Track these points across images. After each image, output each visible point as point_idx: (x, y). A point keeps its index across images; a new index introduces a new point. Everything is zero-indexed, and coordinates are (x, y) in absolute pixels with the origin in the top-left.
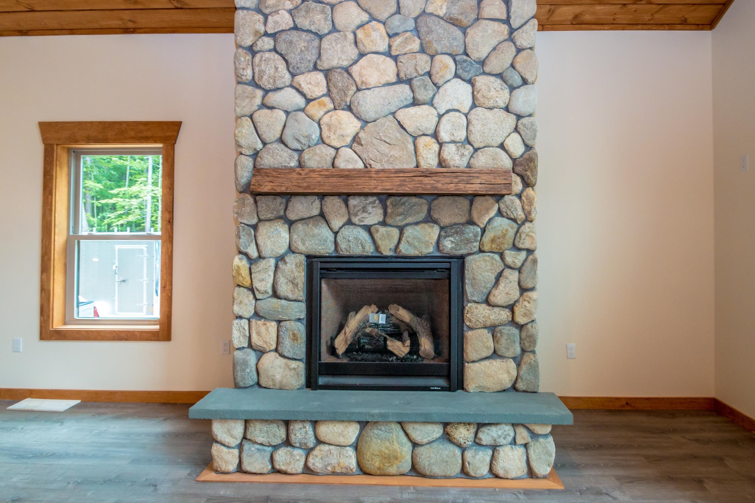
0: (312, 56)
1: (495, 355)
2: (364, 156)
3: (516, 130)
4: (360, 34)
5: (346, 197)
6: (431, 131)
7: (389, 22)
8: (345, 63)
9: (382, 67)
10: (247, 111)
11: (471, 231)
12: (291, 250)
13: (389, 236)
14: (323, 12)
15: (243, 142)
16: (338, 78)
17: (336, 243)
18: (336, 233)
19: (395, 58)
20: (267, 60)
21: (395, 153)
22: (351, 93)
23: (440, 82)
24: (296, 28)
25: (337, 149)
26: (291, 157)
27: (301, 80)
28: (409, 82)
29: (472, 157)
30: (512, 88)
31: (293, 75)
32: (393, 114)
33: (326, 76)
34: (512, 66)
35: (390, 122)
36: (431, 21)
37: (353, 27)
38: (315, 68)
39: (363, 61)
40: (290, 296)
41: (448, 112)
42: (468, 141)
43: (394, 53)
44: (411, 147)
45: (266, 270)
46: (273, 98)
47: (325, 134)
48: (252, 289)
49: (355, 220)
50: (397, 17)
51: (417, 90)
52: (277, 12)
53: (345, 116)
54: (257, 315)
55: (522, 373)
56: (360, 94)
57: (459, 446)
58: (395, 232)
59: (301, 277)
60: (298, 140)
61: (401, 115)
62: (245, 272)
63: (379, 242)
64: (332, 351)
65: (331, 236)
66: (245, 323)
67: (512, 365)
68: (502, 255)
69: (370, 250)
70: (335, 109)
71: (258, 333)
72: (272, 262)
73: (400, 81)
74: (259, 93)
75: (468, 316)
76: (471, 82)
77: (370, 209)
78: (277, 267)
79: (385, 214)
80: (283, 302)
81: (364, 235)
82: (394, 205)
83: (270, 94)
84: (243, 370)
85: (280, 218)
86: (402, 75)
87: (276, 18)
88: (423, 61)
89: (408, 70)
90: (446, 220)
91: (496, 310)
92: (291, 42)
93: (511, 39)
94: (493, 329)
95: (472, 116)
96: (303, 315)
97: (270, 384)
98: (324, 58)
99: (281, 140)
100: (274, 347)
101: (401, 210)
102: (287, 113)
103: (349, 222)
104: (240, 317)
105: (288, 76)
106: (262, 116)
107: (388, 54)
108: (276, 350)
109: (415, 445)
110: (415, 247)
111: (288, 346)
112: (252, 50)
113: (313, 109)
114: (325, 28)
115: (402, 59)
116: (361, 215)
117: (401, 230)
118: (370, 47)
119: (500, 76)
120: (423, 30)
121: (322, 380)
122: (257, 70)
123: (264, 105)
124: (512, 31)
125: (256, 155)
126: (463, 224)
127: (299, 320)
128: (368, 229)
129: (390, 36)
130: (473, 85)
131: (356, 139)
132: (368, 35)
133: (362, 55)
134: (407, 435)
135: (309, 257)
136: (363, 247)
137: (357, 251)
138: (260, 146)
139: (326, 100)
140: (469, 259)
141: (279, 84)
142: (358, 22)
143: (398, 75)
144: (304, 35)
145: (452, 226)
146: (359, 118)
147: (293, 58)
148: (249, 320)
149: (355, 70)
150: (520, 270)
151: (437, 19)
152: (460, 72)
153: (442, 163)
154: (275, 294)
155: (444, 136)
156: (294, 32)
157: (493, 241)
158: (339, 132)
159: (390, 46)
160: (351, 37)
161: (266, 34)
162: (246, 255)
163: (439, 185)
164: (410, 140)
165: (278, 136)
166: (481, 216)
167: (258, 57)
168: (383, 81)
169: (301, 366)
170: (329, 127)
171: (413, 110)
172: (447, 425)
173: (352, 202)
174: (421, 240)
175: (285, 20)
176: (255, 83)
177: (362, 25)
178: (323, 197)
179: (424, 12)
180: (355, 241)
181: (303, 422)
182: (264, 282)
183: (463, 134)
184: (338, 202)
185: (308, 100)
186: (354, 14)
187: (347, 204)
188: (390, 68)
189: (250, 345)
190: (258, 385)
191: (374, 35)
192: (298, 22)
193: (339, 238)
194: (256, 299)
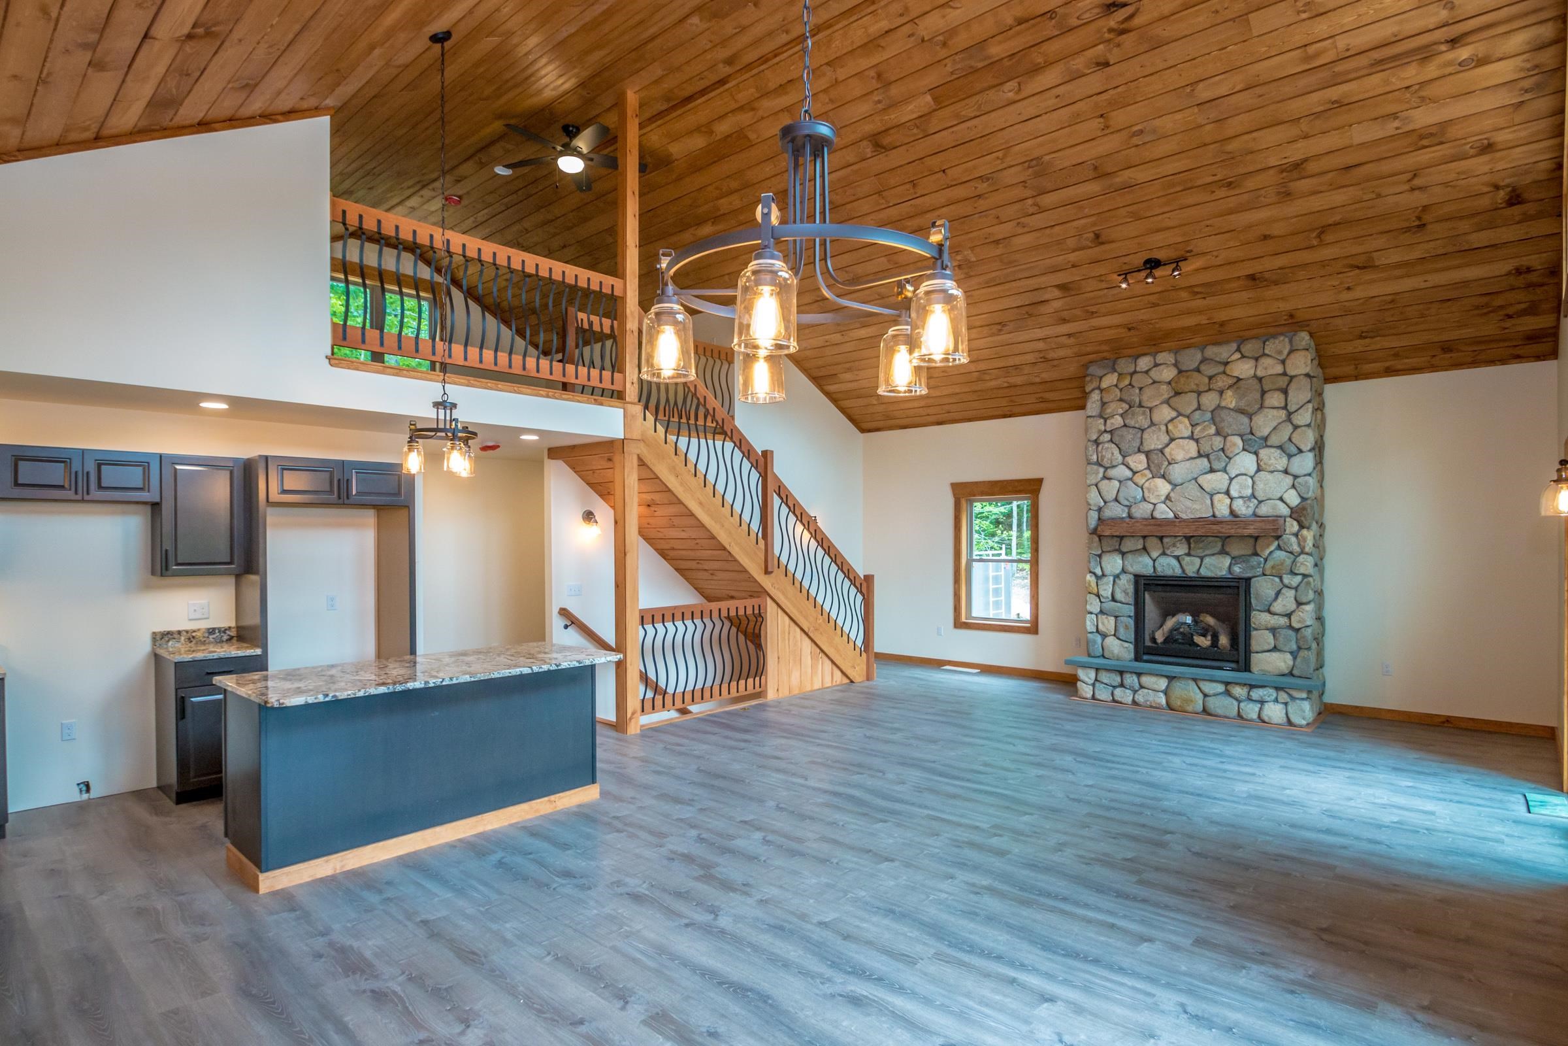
0: (1136, 444)
1: (1275, 649)
2: (1174, 509)
3: (1293, 486)
4: (1170, 427)
5: (1161, 538)
6: (1224, 489)
7: (1191, 417)
8: (1160, 447)
9: (1186, 448)
10: (1094, 482)
11: (1254, 560)
12: (1124, 571)
13: (1193, 563)
14: (1144, 413)
15: (1091, 502)
16: (1154, 457)
17: (1154, 567)
18: (1154, 561)
19: (1197, 441)
20: (1107, 448)
21: (1197, 506)
22: (1164, 466)
23: (1231, 455)
24: (1125, 425)
25: (1155, 505)
26: (1123, 510)
27: (1129, 460)
28: (1207, 456)
29: (1257, 507)
30: (1290, 456)
31: (1124, 457)
32: (1196, 479)
33: (1147, 457)
34: (1290, 439)
35: (1193, 484)
36: (1223, 414)
37: (1165, 422)
38: (1139, 451)
39: (1173, 445)
40: (1123, 600)
41: (1237, 476)
42: (1253, 496)
43: (1195, 437)
44: (1209, 502)
45: (1107, 584)
46: (1111, 473)
47: (1146, 494)
48: (1098, 595)
49: (1168, 552)
50: (1198, 412)
51: (1213, 462)
52: (1113, 416)
53: (1160, 482)
54: (1101, 612)
55: (1297, 663)
56: (1171, 467)
57: (1236, 699)
58: (1198, 561)
59: (1131, 589)
60: (1128, 500)
61: (1201, 480)
62: (1094, 584)
63: (1185, 567)
64: (1154, 640)
65: (1151, 563)
66: (1094, 616)
67: (1289, 657)
68: (1281, 578)
69: (1178, 572)
70: (1153, 478)
71: (1103, 623)
72: (1112, 579)
73: (1200, 455)
74: (1102, 470)
75: (1253, 620)
76: (1256, 453)
77: (1178, 545)
78: (1114, 581)
79: (1190, 548)
80: (1119, 605)
81: (1174, 562)
82: (1196, 542)
83: (1108, 470)
84: (1093, 646)
85: (1116, 550)
86: (1202, 452)
87: (1112, 421)
88: (1218, 442)
89: (1206, 448)
90: (1235, 553)
91: (1276, 617)
92: (1122, 436)
93: (1289, 419)
94: (1273, 630)
95: (1256, 479)
96: (1132, 614)
97: (1109, 656)
98: (1145, 444)
99: (1116, 500)
100: (1113, 633)
101: (1201, 545)
102: (1120, 482)
103: (1164, 554)
104: (1091, 613)
105: (1120, 458)
106: (1104, 485)
107: (1191, 437)
108: (1115, 635)
109: (1205, 695)
110: (1212, 571)
111: (1122, 633)
112: (1097, 442)
113: (1137, 478)
114: (1146, 423)
115: (1201, 441)
116: (1172, 549)
117: (1202, 559)
118: (1177, 435)
119: (1280, 447)
120: (1217, 420)
121: (1146, 657)
122: (1100, 455)
124: (1290, 414)
125: (1100, 510)
126: (1249, 556)
127: (1130, 616)
128: (1177, 558)
129: (1192, 426)
130: (1257, 456)
131: (1168, 497)
132: (1176, 427)
133: (1172, 440)
134: (1199, 688)
135: (1136, 576)
136: (1174, 570)
137: (1169, 572)
138: (1102, 504)
139: (1147, 472)
140: (1253, 580)
141: (1114, 463)
142: (1169, 418)
143: (1199, 452)
144: (1131, 430)
145: (1240, 557)
146: (1170, 482)
147: (1124, 446)
148: (1096, 615)
149: (1167, 450)
150: (1296, 589)
151: (1228, 411)
152: (1246, 447)
153: (1232, 512)
154: (1114, 599)
155: (1234, 493)
156: (1124, 429)
157: (1273, 567)
158: (1156, 493)
159: (1192, 433)
160: (1163, 428)
161: (1105, 431)
162: (1094, 574)
163: (1223, 530)
164: (1208, 497)
165: (1114, 497)
166: (1263, 550)
167: (1100, 448)
168: (1187, 457)
169: (1132, 647)
170: (1149, 490)
171: (1210, 476)
172: (1227, 684)
173: (1165, 540)
174: (1217, 566)
175: (1118, 421)
176: (1099, 464)
177: (1172, 420)
178: (1144, 537)
179: (1218, 407)
180: (1168, 566)
181: (1131, 673)
182: (1106, 591)
183: (1249, 492)
184: (1155, 541)
185: (1135, 473)
186: (1166, 413)
187: (1162, 542)
188: (1192, 448)
189: (1098, 631)
190: (1103, 656)
191: (1181, 426)
192: (1127, 422)
193: (1157, 564)
194: (1101, 602)
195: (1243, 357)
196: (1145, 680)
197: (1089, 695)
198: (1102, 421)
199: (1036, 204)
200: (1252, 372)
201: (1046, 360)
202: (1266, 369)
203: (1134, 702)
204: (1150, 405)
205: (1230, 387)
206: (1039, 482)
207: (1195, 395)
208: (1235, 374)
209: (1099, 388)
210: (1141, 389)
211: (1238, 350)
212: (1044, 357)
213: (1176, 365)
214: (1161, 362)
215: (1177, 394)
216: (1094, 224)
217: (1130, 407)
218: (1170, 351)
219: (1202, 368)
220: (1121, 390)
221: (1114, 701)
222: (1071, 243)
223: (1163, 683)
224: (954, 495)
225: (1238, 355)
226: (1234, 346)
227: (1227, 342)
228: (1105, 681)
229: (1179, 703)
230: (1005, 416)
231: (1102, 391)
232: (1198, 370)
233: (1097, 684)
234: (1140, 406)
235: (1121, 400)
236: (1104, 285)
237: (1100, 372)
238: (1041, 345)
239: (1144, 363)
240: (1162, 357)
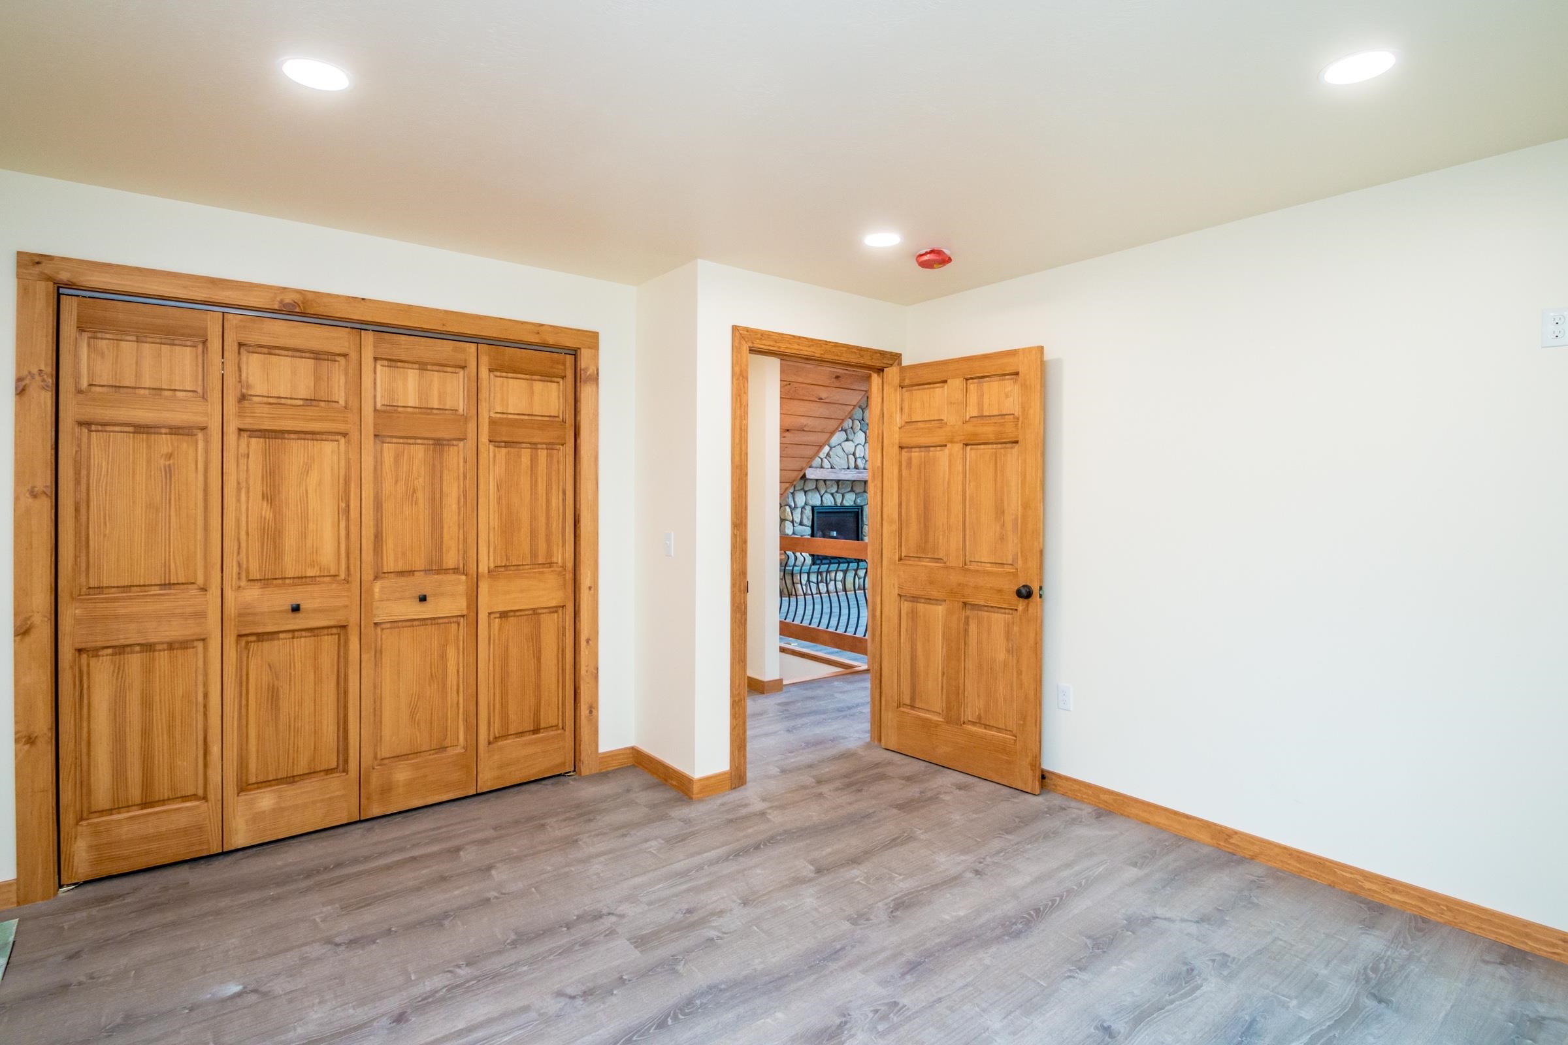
5: (825, 481)
6: (852, 452)
12: (806, 504)
13: (839, 498)
17: (822, 500)
18: (822, 496)
21: (842, 462)
28: (845, 431)
29: (865, 463)
40: (806, 524)
44: (847, 460)
45: (798, 513)
48: (793, 522)
49: (828, 491)
51: (848, 435)
54: (794, 534)
58: (841, 495)
59: (811, 516)
63: (836, 501)
65: (820, 498)
69: (833, 504)
72: (800, 509)
77: (833, 486)
78: (801, 511)
79: (838, 488)
80: (804, 527)
81: (831, 498)
85: (802, 489)
90: (857, 491)
101: (843, 487)
103: (826, 492)
110: (848, 503)
126: (862, 493)
128: (832, 494)
130: (866, 434)
135: (813, 506)
137: (829, 504)
140: (864, 508)
145: (859, 493)
146: (829, 445)
153: (856, 467)
154: (801, 524)
155: (857, 455)
162: (790, 507)
164: (846, 456)
171: (847, 444)
173: (828, 483)
174: (849, 500)
178: (817, 480)
180: (828, 500)
182: (797, 519)
183: (863, 455)
184: (822, 483)
187: (826, 485)
193: (823, 498)
194: (794, 526)
223: (842, 576)
228: (814, 580)
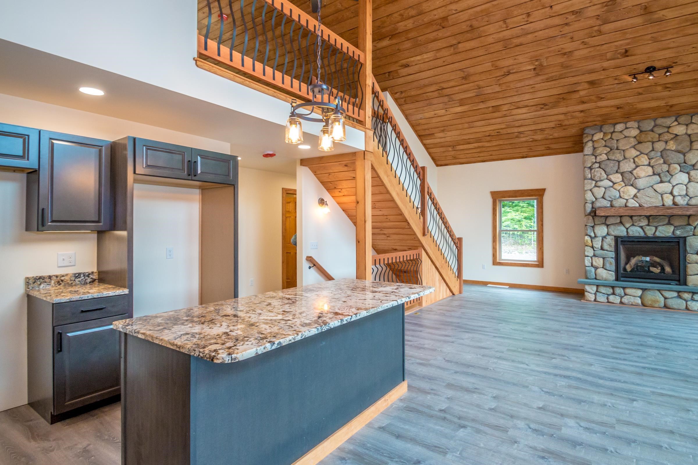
0: (616, 168)
2: (639, 202)
4: (636, 159)
5: (631, 217)
6: (670, 191)
7: (649, 154)
8: (630, 170)
9: (646, 170)
10: (589, 188)
11: (689, 228)
12: (608, 234)
13: (651, 230)
14: (620, 153)
15: (588, 199)
16: (627, 175)
17: (627, 232)
18: (627, 229)
19: (652, 167)
20: (598, 171)
21: (653, 200)
22: (633, 180)
23: (673, 174)
24: (608, 159)
25: (627, 200)
26: (608, 203)
27: (612, 177)
28: (659, 175)
29: (689, 200)
31: (608, 175)
32: (652, 186)
33: (622, 175)
35: (650, 190)
36: (668, 153)
37: (633, 157)
38: (617, 172)
39: (638, 169)
40: (609, 249)
41: (677, 184)
42: (687, 195)
43: (651, 165)
44: (660, 198)
45: (598, 241)
46: (600, 184)
47: (622, 195)
48: (592, 247)
49: (636, 224)
50: (653, 152)
51: (662, 177)
52: (601, 155)
53: (630, 188)
54: (594, 255)
56: (637, 180)
57: (685, 300)
58: (654, 229)
59: (613, 243)
60: (611, 198)
61: (655, 187)
62: (590, 241)
63: (647, 232)
64: (625, 270)
65: (625, 230)
66: (590, 258)
69: (642, 234)
70: (626, 186)
71: (596, 262)
72: (601, 238)
73: (654, 174)
74: (594, 182)
75: (688, 258)
76: (688, 173)
77: (642, 220)
78: (602, 240)
79: (649, 222)
80: (606, 252)
81: (640, 230)
82: (653, 219)
83: (598, 182)
84: (590, 273)
85: (603, 224)
86: (655, 172)
87: (601, 157)
88: (665, 167)
89: (658, 170)
90: (677, 224)
92: (607, 164)
95: (688, 186)
96: (614, 256)
97: (601, 278)
98: (621, 168)
99: (603, 197)
100: (602, 266)
101: (656, 220)
102: (605, 188)
103: (633, 225)
104: (588, 256)
105: (605, 176)
106: (595, 190)
107: (649, 165)
108: (603, 268)
109: (666, 298)
110: (663, 234)
111: (608, 266)
112: (591, 168)
113: (616, 186)
114: (621, 158)
115: (656, 167)
116: (638, 223)
117: (656, 228)
118: (640, 164)
120: (665, 156)
121: (622, 279)
122: (593, 175)
123: (596, 186)
125: (593, 203)
126: (685, 225)
127: (612, 258)
128: (641, 227)
129: (649, 159)
131: (635, 196)
132: (640, 160)
133: (637, 166)
134: (662, 295)
135: (615, 237)
136: (639, 233)
137: (637, 235)
138: (594, 200)
139: (622, 183)
140: (688, 238)
141: (602, 179)
142: (635, 155)
143: (653, 172)
144: (612, 162)
145: (679, 226)
146: (636, 188)
147: (608, 170)
148: (591, 257)
149: (635, 172)
151: (671, 152)
152: (682, 170)
153: (675, 203)
154: (602, 249)
155: (675, 193)
156: (608, 161)
158: (628, 194)
159: (649, 163)
160: (632, 160)
161: (596, 162)
162: (590, 236)
164: (660, 195)
165: (602, 196)
166: (694, 222)
167: (593, 171)
168: (647, 175)
169: (613, 273)
170: (624, 192)
171: (661, 185)
172: (679, 292)
173: (634, 218)
174: (666, 231)
175: (604, 157)
176: (592, 179)
177: (637, 156)
178: (621, 217)
179: (665, 149)
180: (636, 231)
181: (619, 287)
182: (597, 244)
183: (685, 193)
184: (628, 218)
185: (614, 184)
186: (634, 153)
187: (632, 219)
188: (650, 170)
189: (592, 265)
190: (596, 279)
191: (642, 159)
192: (610, 157)
193: (629, 230)
194: (594, 250)
195: (679, 124)
196: (628, 291)
197: (593, 299)
198: (594, 157)
199: (600, 31)
200: (685, 132)
201: (561, 125)
202: (693, 130)
203: (621, 303)
204: (624, 148)
205: (672, 139)
206: (544, 190)
207: (651, 143)
208: (675, 132)
209: (591, 140)
210: (617, 140)
211: (676, 120)
212: (560, 124)
213: (638, 128)
214: (630, 127)
215: (640, 143)
216: (628, 44)
217: (611, 150)
218: (635, 121)
219: (655, 129)
220: (605, 141)
221: (608, 302)
222: (609, 55)
223: (639, 292)
224: (493, 198)
225: (676, 123)
226: (674, 118)
227: (669, 117)
228: (603, 292)
229: (650, 303)
230: (523, 157)
231: (593, 142)
232: (652, 131)
233: (598, 293)
234: (617, 149)
235: (605, 146)
236: (616, 82)
237: (592, 132)
238: (562, 117)
239: (619, 127)
240: (629, 124)
